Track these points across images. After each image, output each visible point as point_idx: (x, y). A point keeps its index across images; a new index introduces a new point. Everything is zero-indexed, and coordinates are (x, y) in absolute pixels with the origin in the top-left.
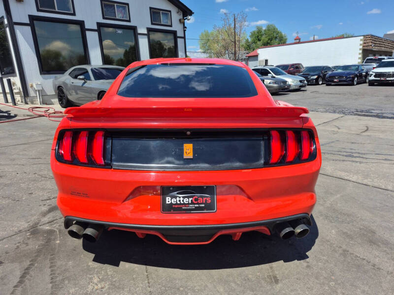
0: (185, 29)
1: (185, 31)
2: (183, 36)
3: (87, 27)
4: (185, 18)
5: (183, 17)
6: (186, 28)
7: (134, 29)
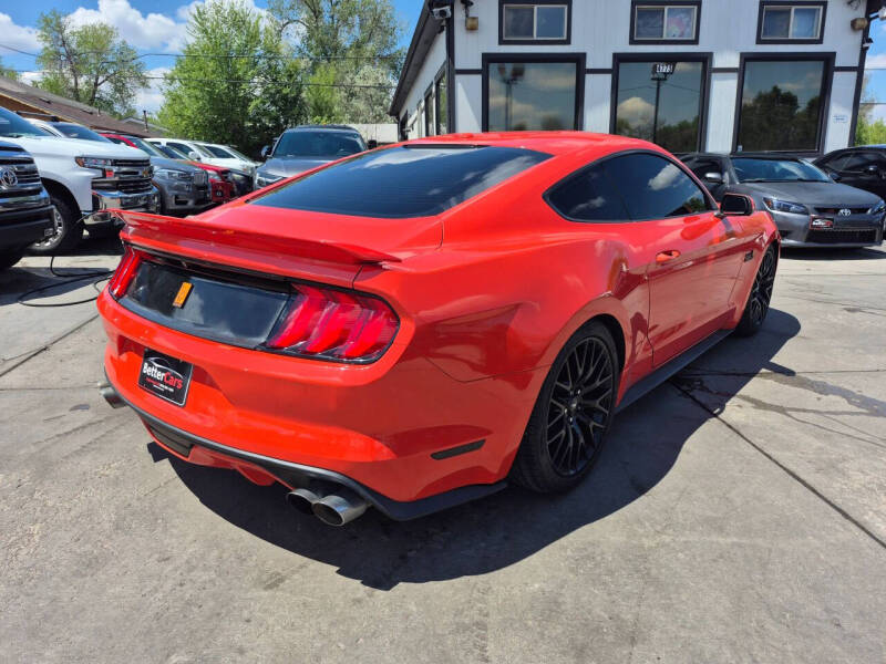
0: (866, 45)
1: (864, 51)
2: (856, 64)
3: (589, 65)
4: (872, 16)
5: (868, 12)
6: (870, 41)
7: (705, 59)
